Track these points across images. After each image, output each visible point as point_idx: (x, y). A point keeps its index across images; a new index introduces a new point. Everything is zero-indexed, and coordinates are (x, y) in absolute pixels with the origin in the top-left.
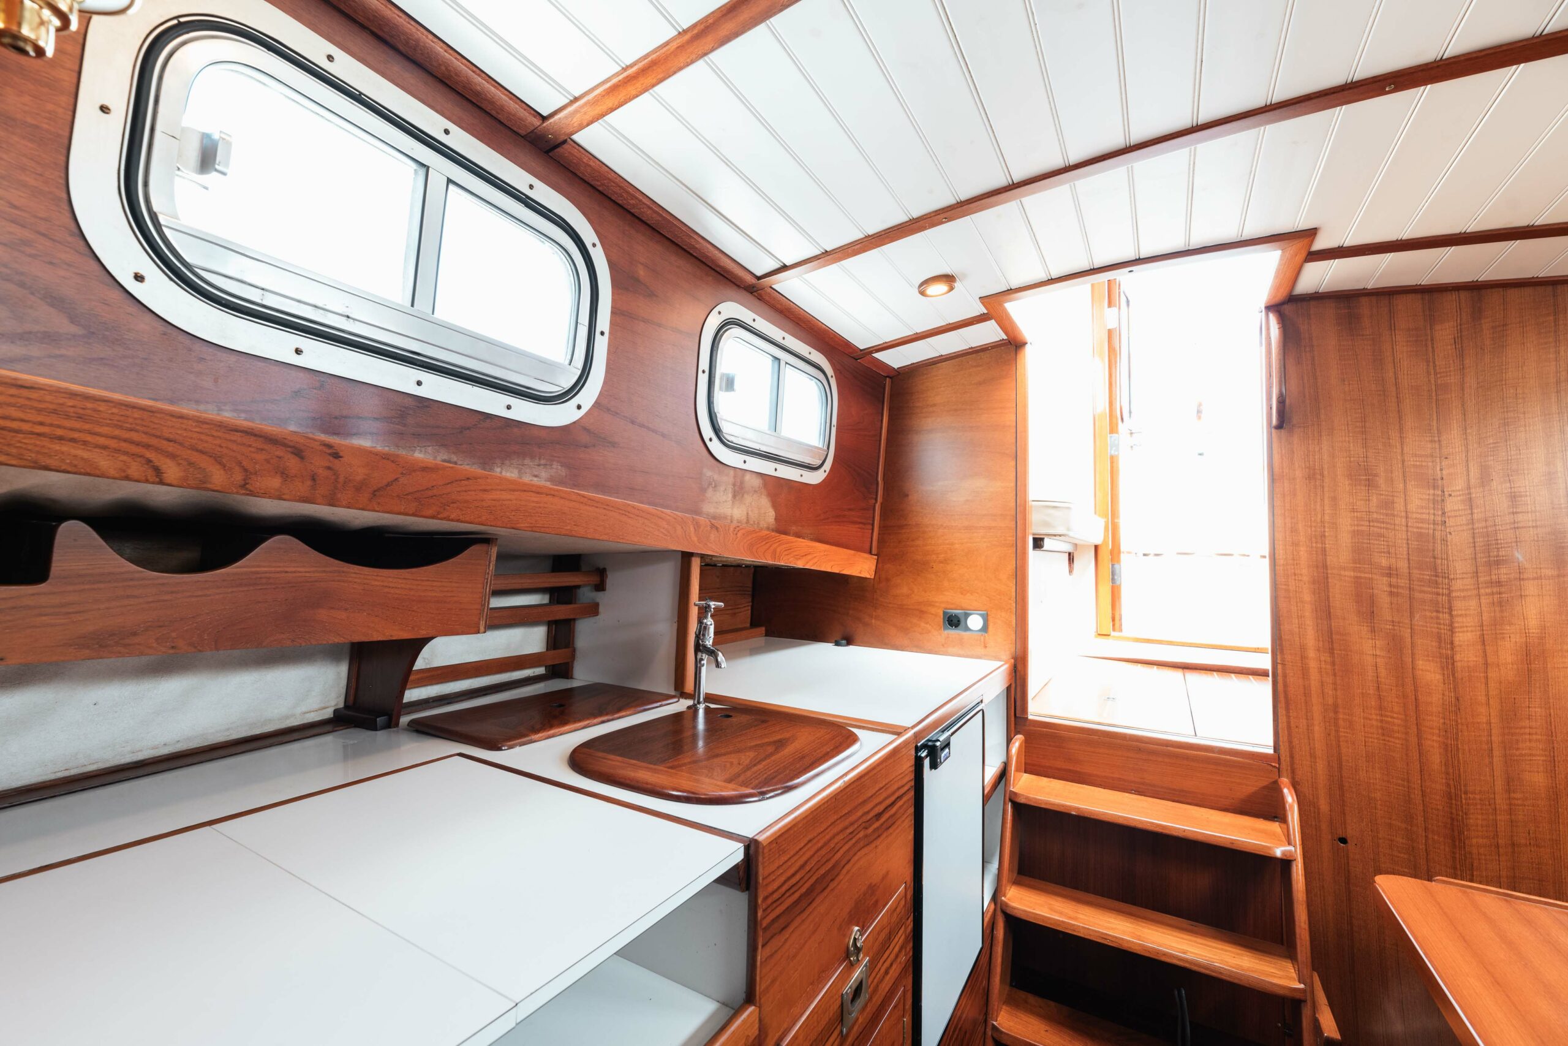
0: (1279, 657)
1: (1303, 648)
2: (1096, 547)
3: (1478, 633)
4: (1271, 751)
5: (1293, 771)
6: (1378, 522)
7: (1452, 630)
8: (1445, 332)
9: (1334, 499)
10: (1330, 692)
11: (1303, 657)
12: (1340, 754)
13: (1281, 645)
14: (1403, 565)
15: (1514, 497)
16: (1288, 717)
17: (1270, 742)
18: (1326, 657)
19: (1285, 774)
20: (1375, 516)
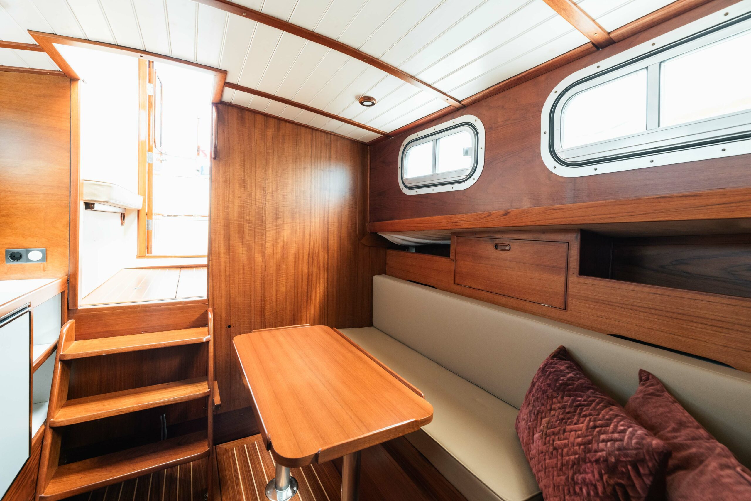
0: (210, 258)
1: (219, 253)
2: (138, 211)
3: (272, 243)
4: (206, 298)
5: (213, 304)
6: (247, 202)
7: (265, 243)
8: (270, 132)
9: (233, 192)
10: (228, 270)
11: (219, 257)
12: (230, 293)
13: (211, 253)
14: (253, 219)
15: (284, 196)
16: (213, 282)
17: (205, 294)
18: (227, 256)
19: (210, 306)
20: (246, 200)
